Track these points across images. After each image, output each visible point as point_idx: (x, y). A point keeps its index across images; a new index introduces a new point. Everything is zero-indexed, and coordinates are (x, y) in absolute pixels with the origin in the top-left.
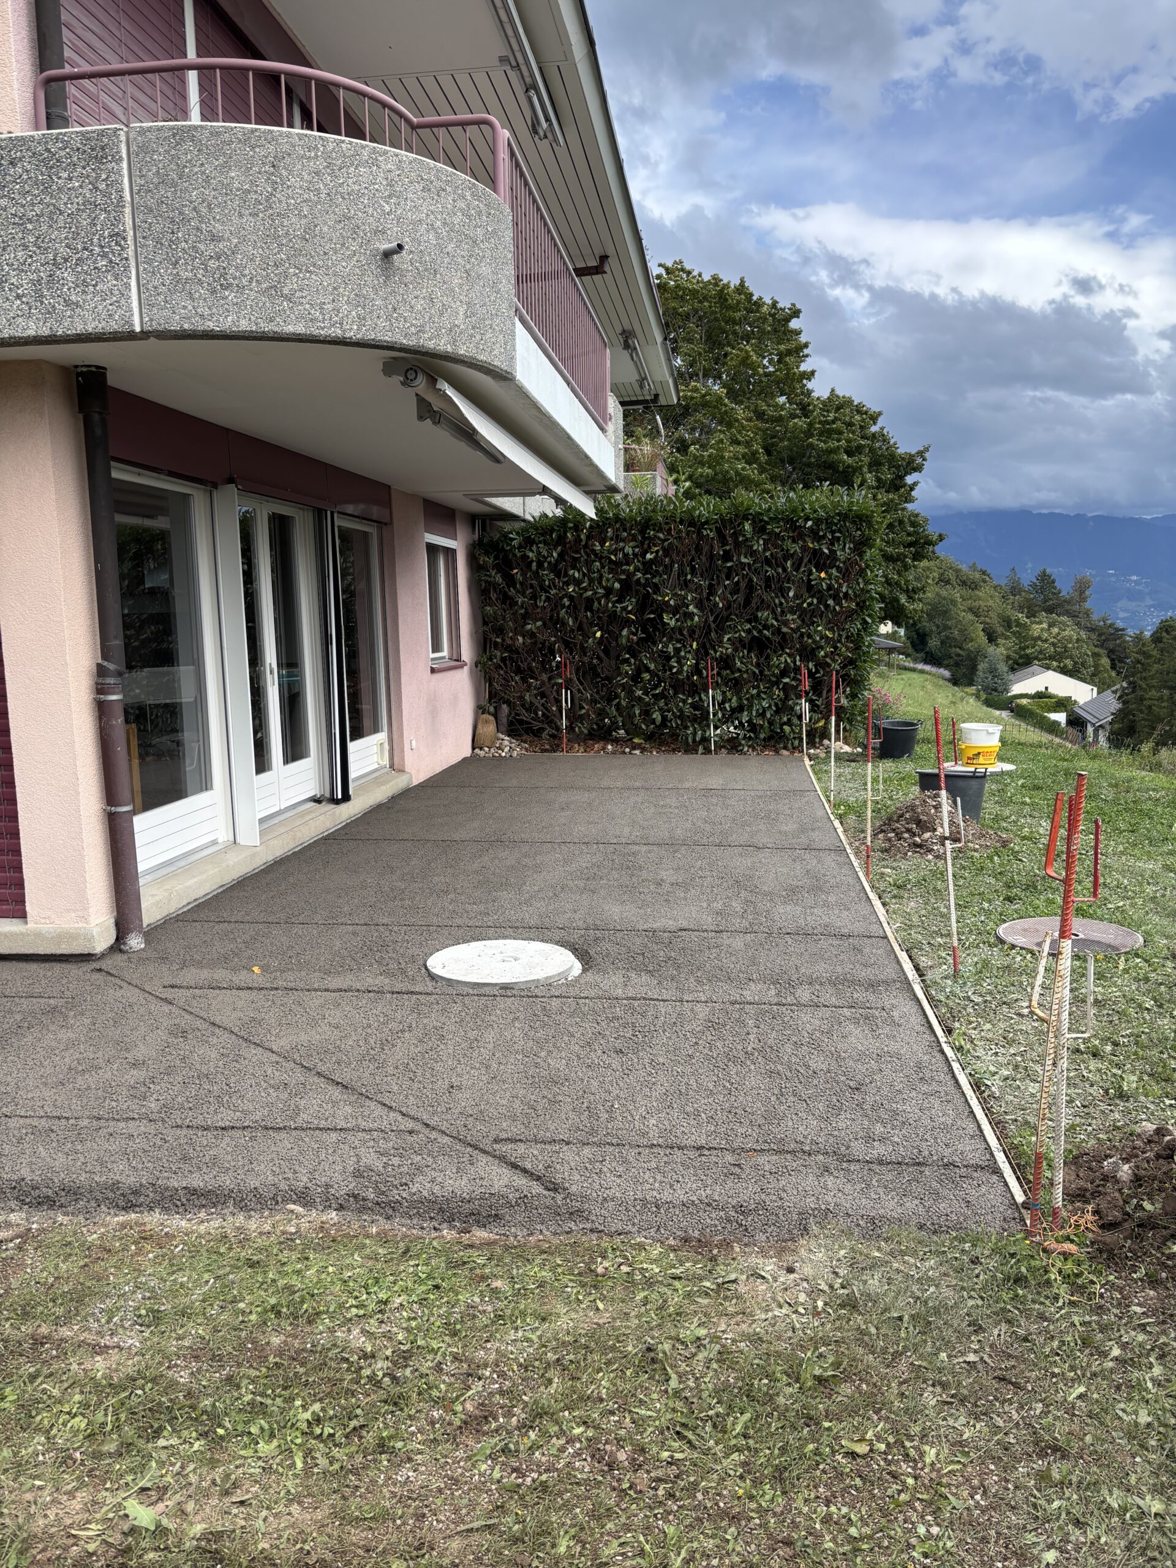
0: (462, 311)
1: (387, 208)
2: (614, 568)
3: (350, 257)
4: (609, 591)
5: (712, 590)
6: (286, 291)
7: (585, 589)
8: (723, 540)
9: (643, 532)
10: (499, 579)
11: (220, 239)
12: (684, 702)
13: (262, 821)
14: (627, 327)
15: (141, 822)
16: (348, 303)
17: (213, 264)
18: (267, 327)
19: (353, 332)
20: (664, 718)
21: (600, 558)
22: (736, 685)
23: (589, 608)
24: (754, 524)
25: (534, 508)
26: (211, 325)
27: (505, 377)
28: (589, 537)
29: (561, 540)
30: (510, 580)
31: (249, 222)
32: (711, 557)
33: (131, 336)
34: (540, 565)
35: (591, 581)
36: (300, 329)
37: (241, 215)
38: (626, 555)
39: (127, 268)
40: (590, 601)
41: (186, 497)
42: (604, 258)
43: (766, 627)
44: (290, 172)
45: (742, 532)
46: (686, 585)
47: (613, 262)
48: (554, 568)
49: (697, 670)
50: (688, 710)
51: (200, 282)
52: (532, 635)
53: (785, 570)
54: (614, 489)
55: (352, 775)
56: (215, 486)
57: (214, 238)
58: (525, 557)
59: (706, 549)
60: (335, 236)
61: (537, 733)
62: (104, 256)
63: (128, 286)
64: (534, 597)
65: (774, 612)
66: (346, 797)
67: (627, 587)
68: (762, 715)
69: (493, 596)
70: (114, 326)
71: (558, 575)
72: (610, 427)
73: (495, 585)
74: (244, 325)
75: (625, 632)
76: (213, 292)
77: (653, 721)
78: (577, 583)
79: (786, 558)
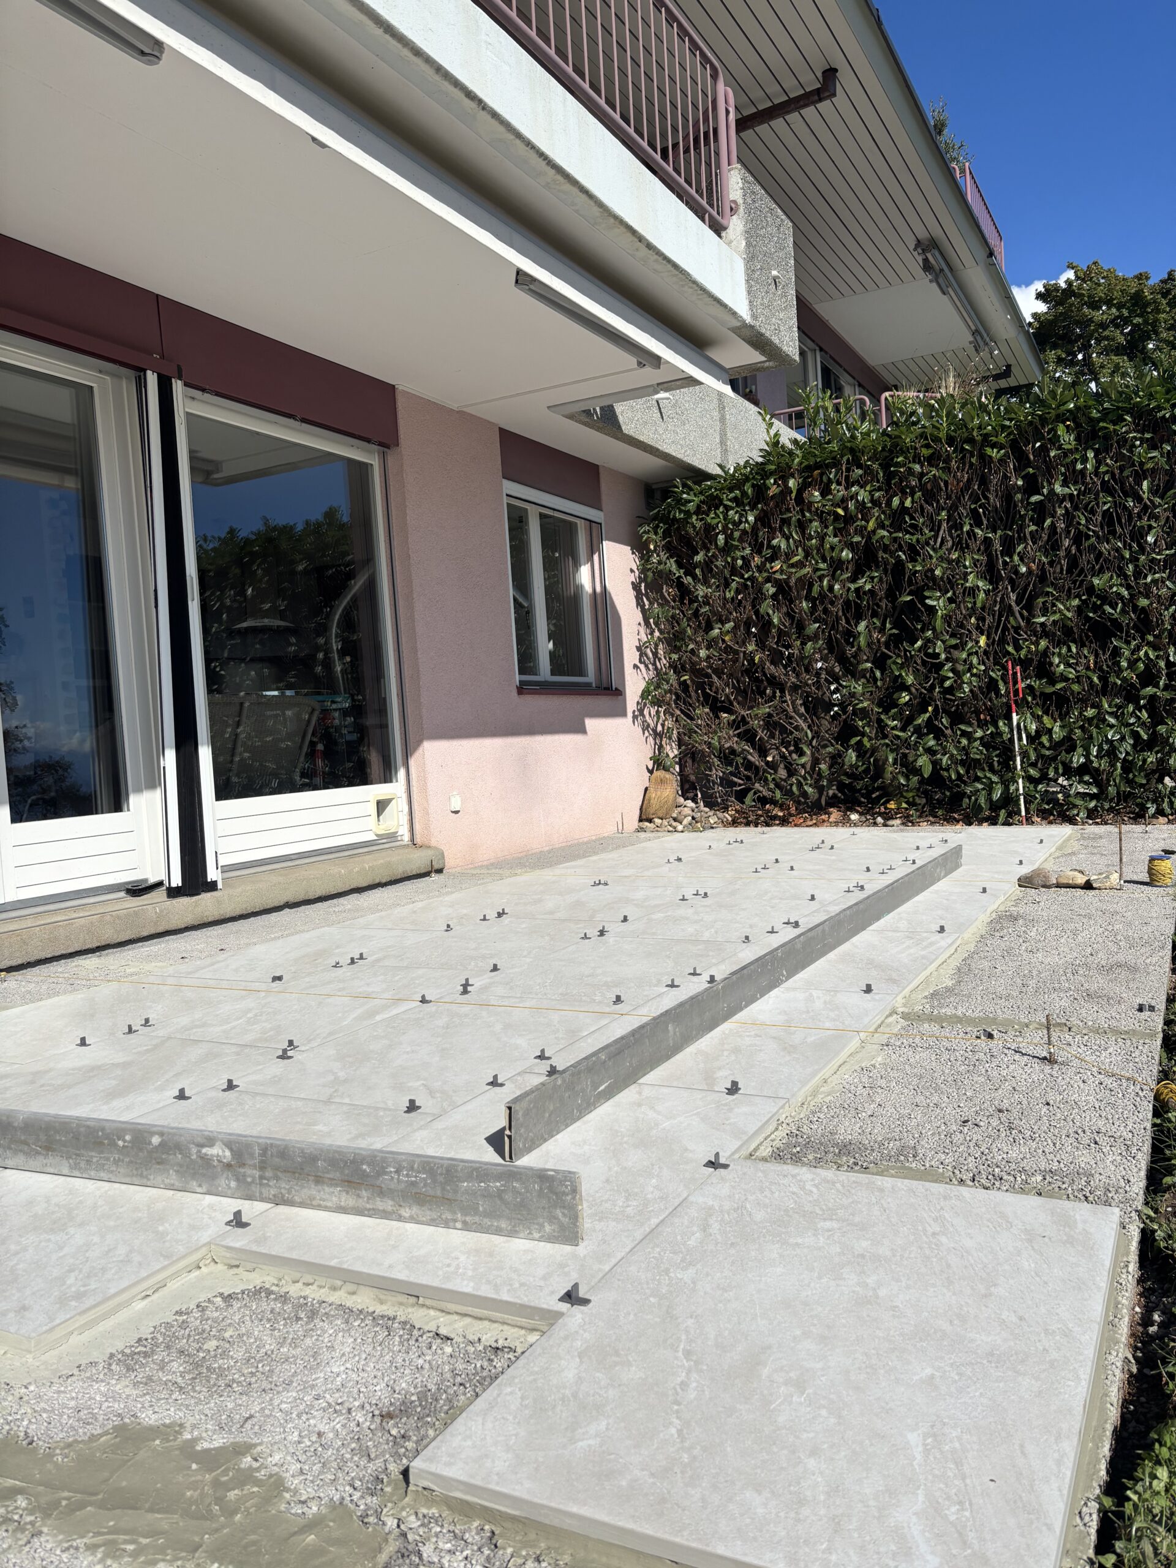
2: (843, 526)
10: (673, 567)
12: (970, 736)
14: (922, 234)
20: (936, 765)
21: (821, 514)
22: (1061, 706)
24: (1075, 427)
38: (861, 505)
40: (807, 582)
42: (830, 74)
45: (1056, 444)
46: (963, 543)
47: (845, 77)
49: (988, 682)
50: (976, 752)
68: (1111, 754)
78: (786, 557)
79: (1139, 478)
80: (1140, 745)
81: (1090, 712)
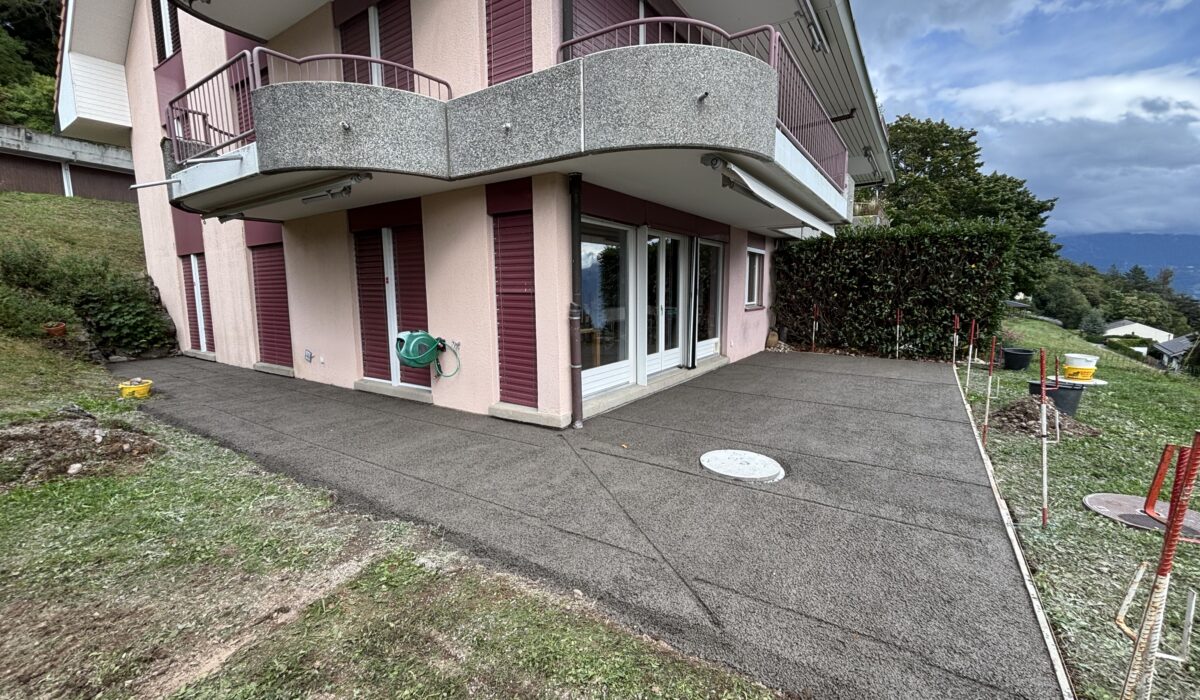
0: (741, 125)
1: (703, 76)
2: (847, 262)
3: (681, 103)
4: (843, 273)
5: (903, 273)
6: (648, 124)
7: (830, 273)
8: (911, 247)
9: (864, 244)
10: (785, 268)
11: (620, 102)
12: (882, 331)
13: (648, 376)
14: (867, 145)
15: (585, 374)
16: (679, 126)
17: (616, 115)
18: (639, 143)
19: (681, 141)
20: (870, 338)
21: (839, 257)
22: (915, 324)
23: (832, 282)
24: (930, 239)
25: (806, 234)
26: (613, 145)
27: (768, 160)
28: (834, 247)
29: (819, 249)
30: (791, 269)
31: (633, 93)
32: (904, 257)
33: (580, 155)
34: (807, 262)
35: (834, 268)
36: (654, 142)
37: (629, 90)
38: (854, 256)
39: (580, 123)
40: (832, 278)
41: (626, 232)
42: (853, 110)
43: (935, 294)
44: (654, 65)
45: (923, 244)
46: (887, 271)
47: (859, 112)
48: (814, 263)
49: (890, 314)
50: (884, 335)
51: (609, 125)
52: (800, 294)
53: (949, 263)
54: (846, 222)
55: (697, 357)
56: (638, 226)
57: (617, 103)
58: (799, 257)
59: (901, 252)
60: (674, 93)
61: (800, 342)
62: (571, 119)
63: (580, 131)
64: (803, 276)
65: (940, 285)
66: (694, 367)
67: (854, 272)
68: (929, 340)
69: (782, 276)
70: (573, 150)
71: (816, 266)
72: (846, 191)
73: (783, 272)
74: (628, 143)
75: (850, 294)
76: (615, 128)
77: (864, 340)
78: (826, 269)
79: (950, 257)
80: (939, 339)
81: (925, 327)
